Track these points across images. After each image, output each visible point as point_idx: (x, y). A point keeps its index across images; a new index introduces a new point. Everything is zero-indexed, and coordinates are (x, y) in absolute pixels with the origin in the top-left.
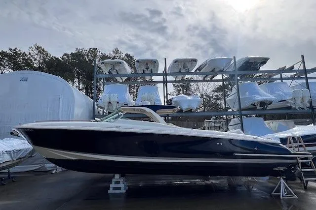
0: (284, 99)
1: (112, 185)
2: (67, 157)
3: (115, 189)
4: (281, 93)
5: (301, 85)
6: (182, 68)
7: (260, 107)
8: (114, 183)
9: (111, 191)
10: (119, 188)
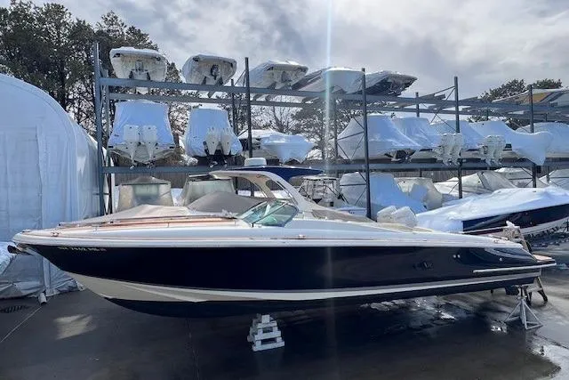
0: (429, 147)
1: (261, 336)
2: (171, 296)
3: (264, 342)
4: (424, 137)
5: (448, 123)
6: (277, 80)
7: (397, 158)
8: (261, 331)
9: (258, 347)
10: (273, 340)
